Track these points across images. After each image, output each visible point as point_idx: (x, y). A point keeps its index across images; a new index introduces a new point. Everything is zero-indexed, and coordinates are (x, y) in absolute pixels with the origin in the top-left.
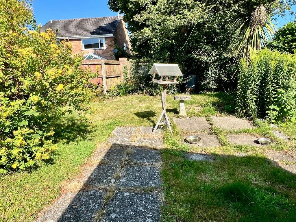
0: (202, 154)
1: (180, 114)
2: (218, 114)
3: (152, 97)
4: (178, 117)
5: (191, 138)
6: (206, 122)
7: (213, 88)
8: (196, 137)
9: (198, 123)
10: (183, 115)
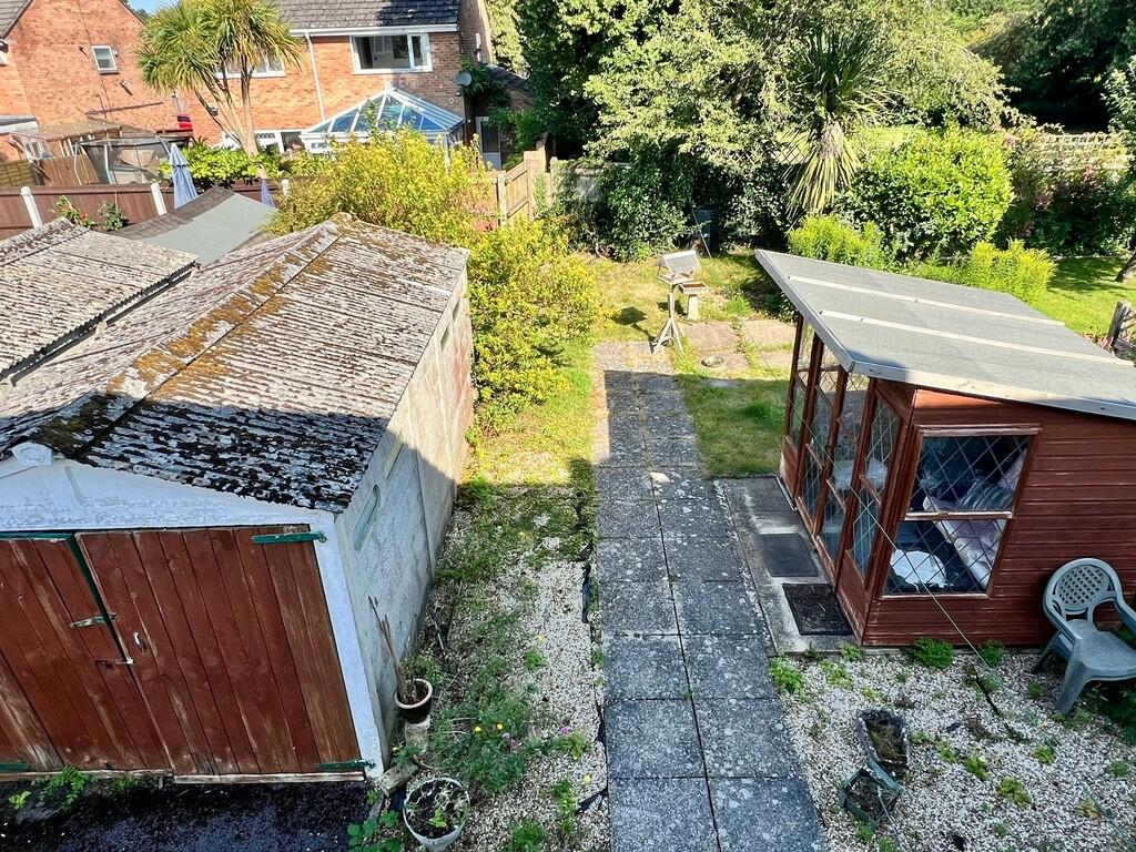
0: (726, 380)
1: (689, 317)
2: (753, 314)
3: (618, 266)
4: (686, 322)
5: (711, 360)
6: (732, 330)
7: (752, 236)
8: (717, 358)
9: (720, 332)
10: (695, 318)
